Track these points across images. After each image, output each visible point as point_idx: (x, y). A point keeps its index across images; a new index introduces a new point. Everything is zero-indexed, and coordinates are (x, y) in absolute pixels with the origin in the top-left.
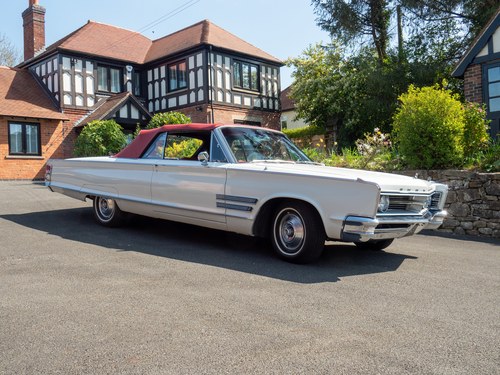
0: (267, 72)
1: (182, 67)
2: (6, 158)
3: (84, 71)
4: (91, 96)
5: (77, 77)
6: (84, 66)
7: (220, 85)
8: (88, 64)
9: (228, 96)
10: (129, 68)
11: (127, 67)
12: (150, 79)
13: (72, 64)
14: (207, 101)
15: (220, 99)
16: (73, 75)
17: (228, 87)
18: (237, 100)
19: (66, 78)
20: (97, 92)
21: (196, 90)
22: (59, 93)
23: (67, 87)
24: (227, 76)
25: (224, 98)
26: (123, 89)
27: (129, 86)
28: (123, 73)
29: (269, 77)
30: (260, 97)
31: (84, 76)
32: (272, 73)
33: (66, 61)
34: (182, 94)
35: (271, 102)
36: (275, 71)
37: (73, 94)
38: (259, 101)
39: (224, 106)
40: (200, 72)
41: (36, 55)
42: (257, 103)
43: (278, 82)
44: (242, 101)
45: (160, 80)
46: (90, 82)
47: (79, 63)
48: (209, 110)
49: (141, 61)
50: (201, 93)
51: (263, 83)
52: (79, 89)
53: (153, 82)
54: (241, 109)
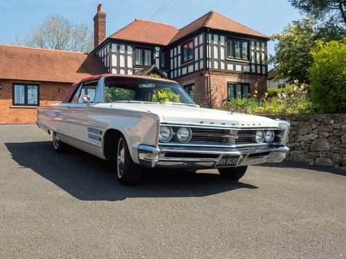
0: (255, 45)
1: (191, 45)
3: (126, 52)
4: (130, 68)
5: (121, 56)
6: (126, 49)
7: (216, 56)
8: (129, 47)
9: (223, 65)
10: (157, 49)
11: (156, 48)
12: (172, 56)
13: (118, 48)
14: (206, 69)
15: (216, 66)
16: (118, 55)
17: (222, 58)
18: (230, 67)
19: (114, 57)
20: (135, 66)
21: (199, 61)
22: (109, 68)
23: (114, 64)
24: (222, 50)
25: (219, 66)
26: (153, 62)
27: (157, 61)
28: (153, 52)
29: (258, 49)
30: (250, 64)
31: (126, 55)
32: (261, 46)
33: (114, 46)
34: (190, 64)
35: (259, 68)
36: (263, 44)
37: (118, 68)
38: (248, 67)
39: (219, 72)
40: (201, 48)
41: (100, 43)
42: (246, 69)
43: (265, 53)
44: (234, 68)
45: (177, 56)
46: (130, 59)
47: (123, 47)
48: (207, 75)
49: (166, 44)
50: (202, 63)
51: (253, 54)
52: (122, 65)
53: (173, 58)
54: (233, 73)
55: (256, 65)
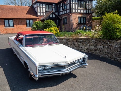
0: (88, 3)
1: (65, 3)
2: (26, 28)
3: (43, 6)
4: (44, 12)
5: (41, 8)
6: (43, 5)
7: (74, 8)
8: (44, 4)
9: (76, 11)
10: (54, 4)
11: (53, 4)
12: (59, 7)
13: (40, 5)
14: (70, 12)
15: (74, 11)
16: (40, 7)
17: (76, 8)
18: (79, 11)
19: (39, 8)
20: (46, 11)
21: (68, 9)
22: (37, 12)
23: (39, 11)
24: (76, 5)
26: (52, 10)
27: (54, 9)
28: (52, 6)
29: (89, 4)
30: (86, 10)
31: (43, 7)
32: (90, 3)
33: (38, 4)
34: (65, 10)
35: (89, 11)
36: (91, 2)
37: (40, 12)
38: (86, 11)
39: (75, 13)
40: (69, 5)
41: (34, 3)
42: (85, 11)
43: (92, 5)
44: (81, 11)
45: (61, 7)
46: (44, 9)
47: (41, 4)
48: (71, 15)
49: (57, 2)
50: (69, 10)
51: (87, 6)
52: (42, 11)
53: (59, 8)
54: (80, 13)
55: (88, 10)
